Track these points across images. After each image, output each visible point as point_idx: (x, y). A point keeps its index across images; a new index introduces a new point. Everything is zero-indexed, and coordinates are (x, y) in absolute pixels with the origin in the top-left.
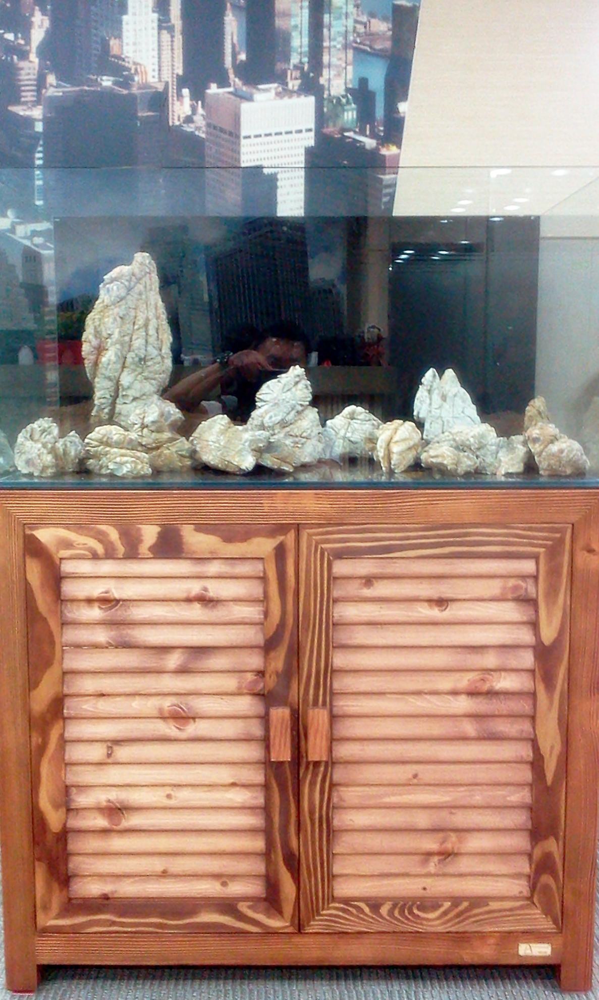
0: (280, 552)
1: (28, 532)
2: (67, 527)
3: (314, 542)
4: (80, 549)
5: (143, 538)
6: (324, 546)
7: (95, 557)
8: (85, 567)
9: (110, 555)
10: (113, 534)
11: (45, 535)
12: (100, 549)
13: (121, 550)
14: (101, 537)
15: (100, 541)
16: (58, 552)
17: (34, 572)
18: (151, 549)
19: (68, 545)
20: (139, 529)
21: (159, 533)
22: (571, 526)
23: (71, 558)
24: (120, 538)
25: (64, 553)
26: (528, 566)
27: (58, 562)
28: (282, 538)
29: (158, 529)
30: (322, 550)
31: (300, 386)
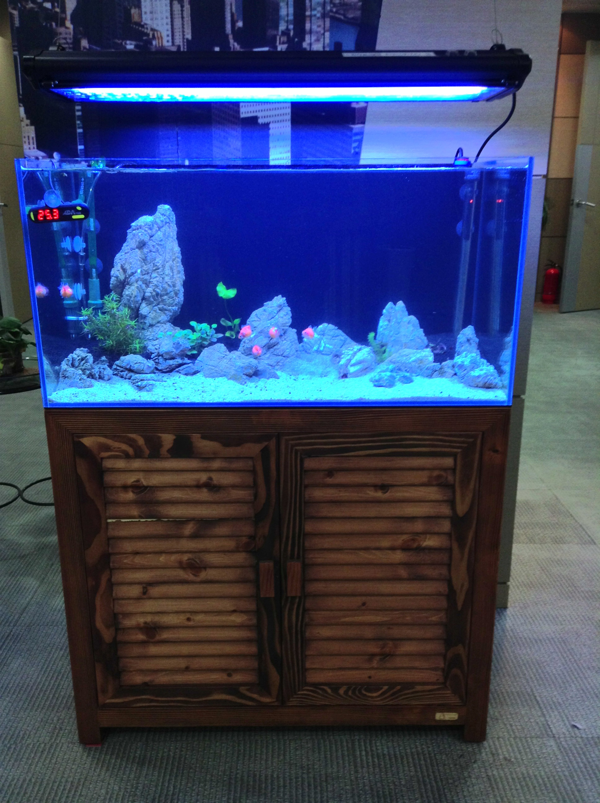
0: (265, 452)
1: (76, 439)
2: (106, 437)
3: (290, 446)
4: (116, 451)
5: (163, 443)
6: (298, 448)
7: (127, 456)
8: (121, 464)
9: (138, 454)
10: (141, 441)
11: (87, 441)
12: (131, 451)
13: (147, 452)
14: (131, 443)
15: (131, 446)
16: (100, 454)
17: (82, 469)
18: (169, 451)
19: (107, 448)
20: (160, 438)
21: (175, 440)
22: (481, 433)
23: (109, 457)
24: (146, 444)
25: (104, 454)
26: (449, 462)
27: (100, 460)
28: (266, 443)
29: (174, 437)
30: (297, 451)
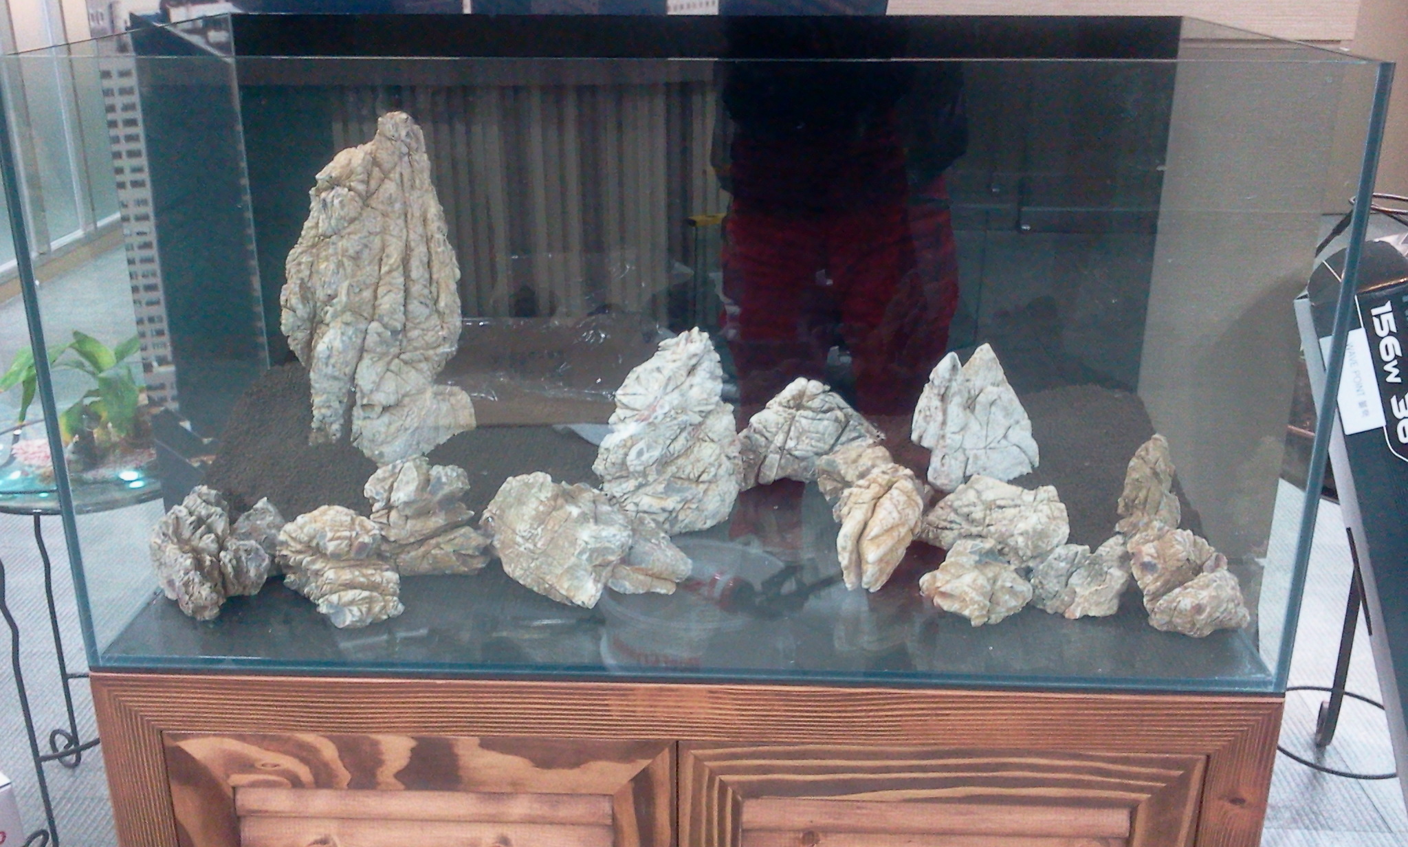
0: (643, 786)
1: (169, 743)
2: (241, 738)
3: (707, 772)
4: (270, 773)
5: (385, 757)
6: (725, 778)
7: (296, 783)
8: (281, 800)
9: (323, 779)
10: (329, 751)
11: (199, 748)
12: (304, 772)
13: (345, 775)
14: (306, 754)
15: (304, 760)
16: (228, 777)
17: (188, 808)
18: (399, 775)
19: (247, 765)
20: (375, 744)
21: (413, 750)
22: (1203, 757)
23: (254, 785)
24: (341, 757)
25: (237, 779)
26: (1117, 821)
27: (230, 794)
28: (649, 761)
29: (413, 743)
30: (723, 787)
31: (701, 375)
